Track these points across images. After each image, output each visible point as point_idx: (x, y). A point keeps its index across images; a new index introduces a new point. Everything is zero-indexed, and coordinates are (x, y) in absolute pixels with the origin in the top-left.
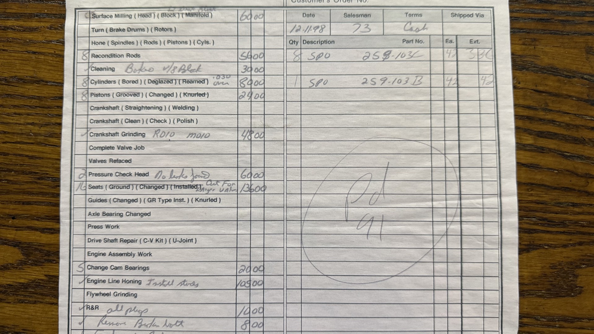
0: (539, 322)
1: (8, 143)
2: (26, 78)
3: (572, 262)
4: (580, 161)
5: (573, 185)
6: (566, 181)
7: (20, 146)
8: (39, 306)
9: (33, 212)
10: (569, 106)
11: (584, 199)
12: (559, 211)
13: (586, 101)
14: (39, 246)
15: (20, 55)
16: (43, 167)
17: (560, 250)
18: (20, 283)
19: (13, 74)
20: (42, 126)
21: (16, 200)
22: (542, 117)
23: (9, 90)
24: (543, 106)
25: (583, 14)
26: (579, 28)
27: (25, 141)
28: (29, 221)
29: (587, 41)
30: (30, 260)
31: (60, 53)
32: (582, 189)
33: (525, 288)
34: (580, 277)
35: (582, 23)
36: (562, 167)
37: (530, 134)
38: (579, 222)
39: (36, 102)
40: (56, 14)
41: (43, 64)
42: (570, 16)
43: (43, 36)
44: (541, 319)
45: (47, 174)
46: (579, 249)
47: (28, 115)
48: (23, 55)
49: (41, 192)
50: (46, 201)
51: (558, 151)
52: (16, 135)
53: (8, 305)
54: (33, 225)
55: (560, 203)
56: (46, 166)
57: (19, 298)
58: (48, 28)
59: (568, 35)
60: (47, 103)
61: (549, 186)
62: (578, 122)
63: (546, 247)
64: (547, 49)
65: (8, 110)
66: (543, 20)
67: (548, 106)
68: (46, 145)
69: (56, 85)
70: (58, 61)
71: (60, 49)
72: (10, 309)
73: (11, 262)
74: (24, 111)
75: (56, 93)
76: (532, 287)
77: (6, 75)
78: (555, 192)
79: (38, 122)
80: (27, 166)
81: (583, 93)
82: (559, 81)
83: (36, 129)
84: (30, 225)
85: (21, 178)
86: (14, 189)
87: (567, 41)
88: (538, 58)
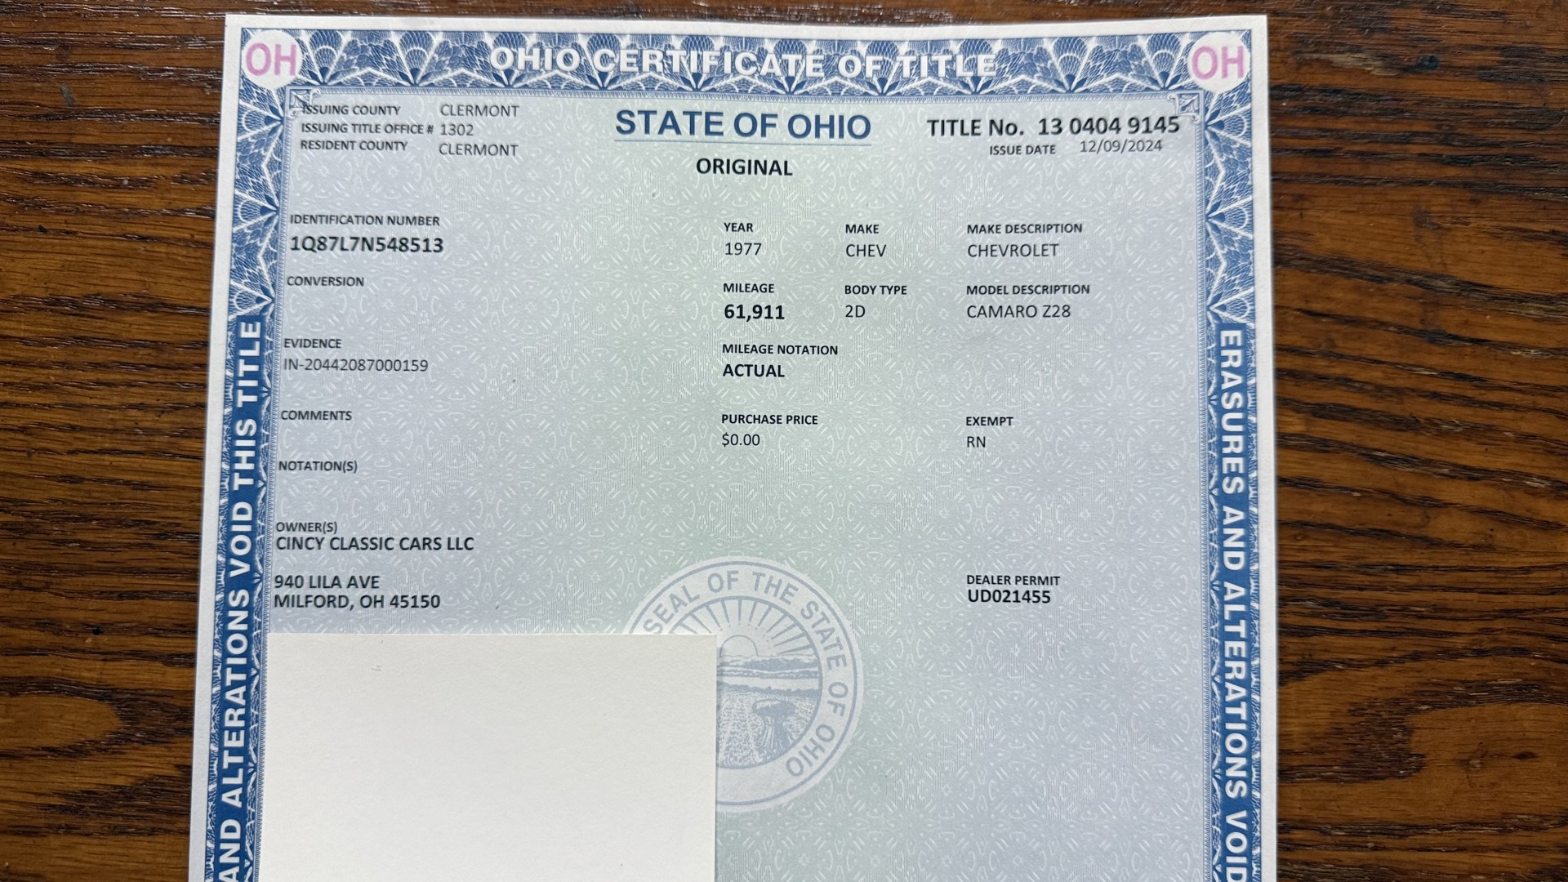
0: (1329, 839)
1: (81, 454)
2: (125, 299)
3: (1398, 699)
4: (1407, 470)
5: (1396, 523)
6: (1379, 516)
7: (112, 459)
8: (161, 840)
9: (145, 617)
10: (1380, 345)
11: (1422, 556)
12: (1367, 583)
13: (1419, 333)
14: (159, 696)
15: (107, 243)
16: (167, 508)
17: (1371, 672)
18: (116, 787)
19: (92, 290)
20: (163, 412)
21: (105, 589)
22: (1321, 372)
23: (86, 326)
24: (1323, 345)
25: (1407, 139)
26: (1398, 170)
27: (124, 448)
28: (136, 639)
29: (1416, 198)
30: (138, 730)
31: (204, 238)
32: (1415, 532)
33: (1296, 762)
34: (1418, 732)
35: (1405, 159)
36: (1370, 484)
37: (1298, 411)
38: (1412, 608)
39: (149, 354)
40: (195, 147)
41: (163, 265)
42: (1377, 142)
43: (162, 198)
44: (1333, 832)
45: (178, 525)
46: (1412, 670)
47: (130, 385)
48: (115, 243)
49: (163, 569)
50: (175, 588)
51: (1359, 447)
52: (100, 434)
53: (87, 840)
54: (146, 648)
55: (1368, 566)
56: (174, 507)
57: (113, 822)
58: (174, 179)
59: (1374, 185)
60: (176, 358)
61: (1341, 528)
62: (1402, 381)
63: (1340, 667)
64: (1329, 218)
65: (81, 375)
66: (1320, 151)
67: (1335, 346)
68: (175, 455)
69: (197, 315)
70: (201, 258)
71: (203, 229)
72: (91, 849)
73: (92, 736)
74: (118, 377)
75: (196, 332)
76: (1311, 759)
77: (73, 292)
78: (1355, 541)
79: (154, 402)
80: (128, 507)
81: (1411, 315)
82: (1356, 289)
83: (148, 420)
84: (138, 647)
85: (112, 536)
86: (98, 562)
87: (1371, 198)
88: (1310, 237)
